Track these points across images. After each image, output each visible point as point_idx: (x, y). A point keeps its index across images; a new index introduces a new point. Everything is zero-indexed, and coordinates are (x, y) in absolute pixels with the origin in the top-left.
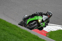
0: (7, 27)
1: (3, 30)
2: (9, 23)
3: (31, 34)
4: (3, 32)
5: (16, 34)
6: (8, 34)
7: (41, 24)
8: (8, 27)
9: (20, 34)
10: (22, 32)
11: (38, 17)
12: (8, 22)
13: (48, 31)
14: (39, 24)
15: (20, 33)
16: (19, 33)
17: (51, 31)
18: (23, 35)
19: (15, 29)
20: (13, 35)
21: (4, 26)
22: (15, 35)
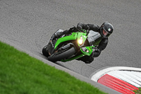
0: (46, 77)
1: (37, 82)
4: (36, 88)
5: (67, 91)
7: (84, 49)
8: (47, 74)
9: (75, 91)
10: (79, 88)
13: (139, 86)
14: (79, 48)
15: (74, 89)
16: (72, 90)
19: (62, 81)
21: (37, 74)
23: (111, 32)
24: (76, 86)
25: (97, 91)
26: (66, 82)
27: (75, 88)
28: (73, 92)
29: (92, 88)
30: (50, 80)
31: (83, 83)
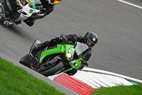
0: (3, 72)
2: (7, 62)
3: (57, 91)
5: (23, 88)
6: (5, 89)
7: (73, 62)
9: (31, 89)
10: (35, 85)
11: (65, 47)
12: (4, 60)
13: (95, 87)
14: (68, 62)
15: (31, 87)
16: (28, 87)
17: (102, 87)
18: (36, 91)
19: (19, 78)
20: (15, 90)
22: (20, 92)
23: (95, 42)
24: (33, 83)
25: (54, 90)
26: (22, 79)
27: (31, 85)
28: (29, 90)
29: (48, 86)
30: (7, 76)
31: (40, 81)
